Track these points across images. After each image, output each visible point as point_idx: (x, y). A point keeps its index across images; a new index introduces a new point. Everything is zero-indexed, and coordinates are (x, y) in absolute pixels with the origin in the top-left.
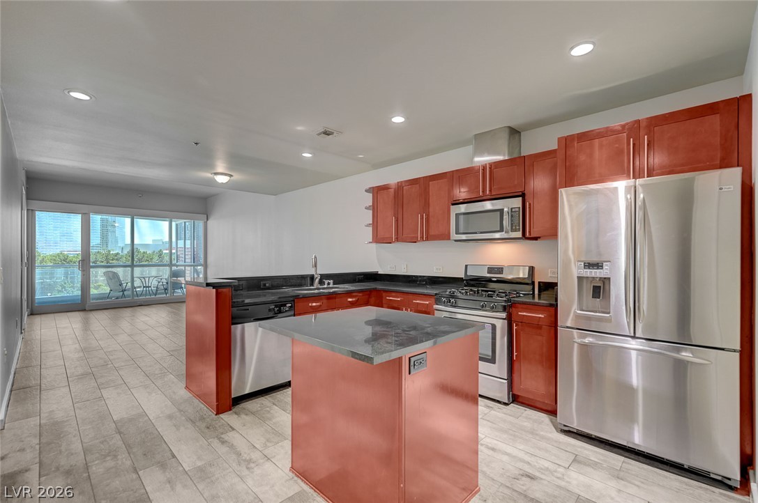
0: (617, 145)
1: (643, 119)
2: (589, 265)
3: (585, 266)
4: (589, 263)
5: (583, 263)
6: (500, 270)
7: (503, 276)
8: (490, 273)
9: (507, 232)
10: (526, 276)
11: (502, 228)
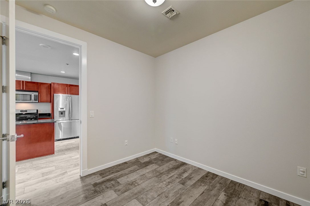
0: (64, 87)
6: (26, 111)
7: (27, 112)
8: (21, 112)
9: (33, 100)
10: (36, 112)
11: (31, 100)
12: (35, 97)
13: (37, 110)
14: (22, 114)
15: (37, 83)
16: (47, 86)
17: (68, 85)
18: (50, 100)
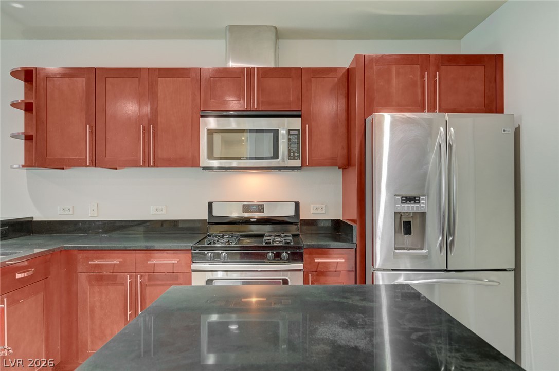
0: (411, 76)
1: (432, 55)
2: (408, 200)
3: (402, 200)
4: (406, 197)
5: (400, 197)
6: (260, 208)
7: (266, 214)
8: (246, 212)
9: (283, 159)
10: (293, 214)
11: (276, 156)
12: (289, 139)
13: (297, 205)
14: (247, 222)
15: (298, 72)
16: (333, 80)
17: (432, 60)
18: (345, 151)
